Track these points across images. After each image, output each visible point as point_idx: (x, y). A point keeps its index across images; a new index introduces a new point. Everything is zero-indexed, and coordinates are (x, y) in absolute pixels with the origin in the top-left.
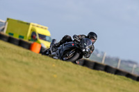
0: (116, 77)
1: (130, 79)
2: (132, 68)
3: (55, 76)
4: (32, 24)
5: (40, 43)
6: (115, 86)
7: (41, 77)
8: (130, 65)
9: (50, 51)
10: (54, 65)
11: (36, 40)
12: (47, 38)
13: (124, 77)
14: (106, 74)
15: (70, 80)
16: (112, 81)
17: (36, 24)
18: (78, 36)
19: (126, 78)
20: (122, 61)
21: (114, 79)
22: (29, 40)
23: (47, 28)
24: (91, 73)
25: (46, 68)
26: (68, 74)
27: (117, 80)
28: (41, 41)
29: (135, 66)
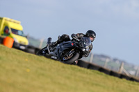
0: (89, 71)
1: (103, 74)
2: (105, 62)
3: (28, 70)
4: (4, 18)
5: (12, 38)
6: (88, 80)
7: (14, 71)
8: (103, 59)
9: (47, 51)
10: (26, 60)
11: (9, 34)
12: (20, 33)
13: (97, 71)
14: (79, 68)
15: (43, 75)
16: (85, 76)
17: (9, 19)
18: (77, 35)
19: (99, 72)
20: (94, 56)
21: (87, 73)
22: (2, 35)
23: (19, 22)
24: (63, 67)
25: (19, 62)
26: (41, 69)
27: (90, 74)
28: (14, 36)
29: (107, 60)
